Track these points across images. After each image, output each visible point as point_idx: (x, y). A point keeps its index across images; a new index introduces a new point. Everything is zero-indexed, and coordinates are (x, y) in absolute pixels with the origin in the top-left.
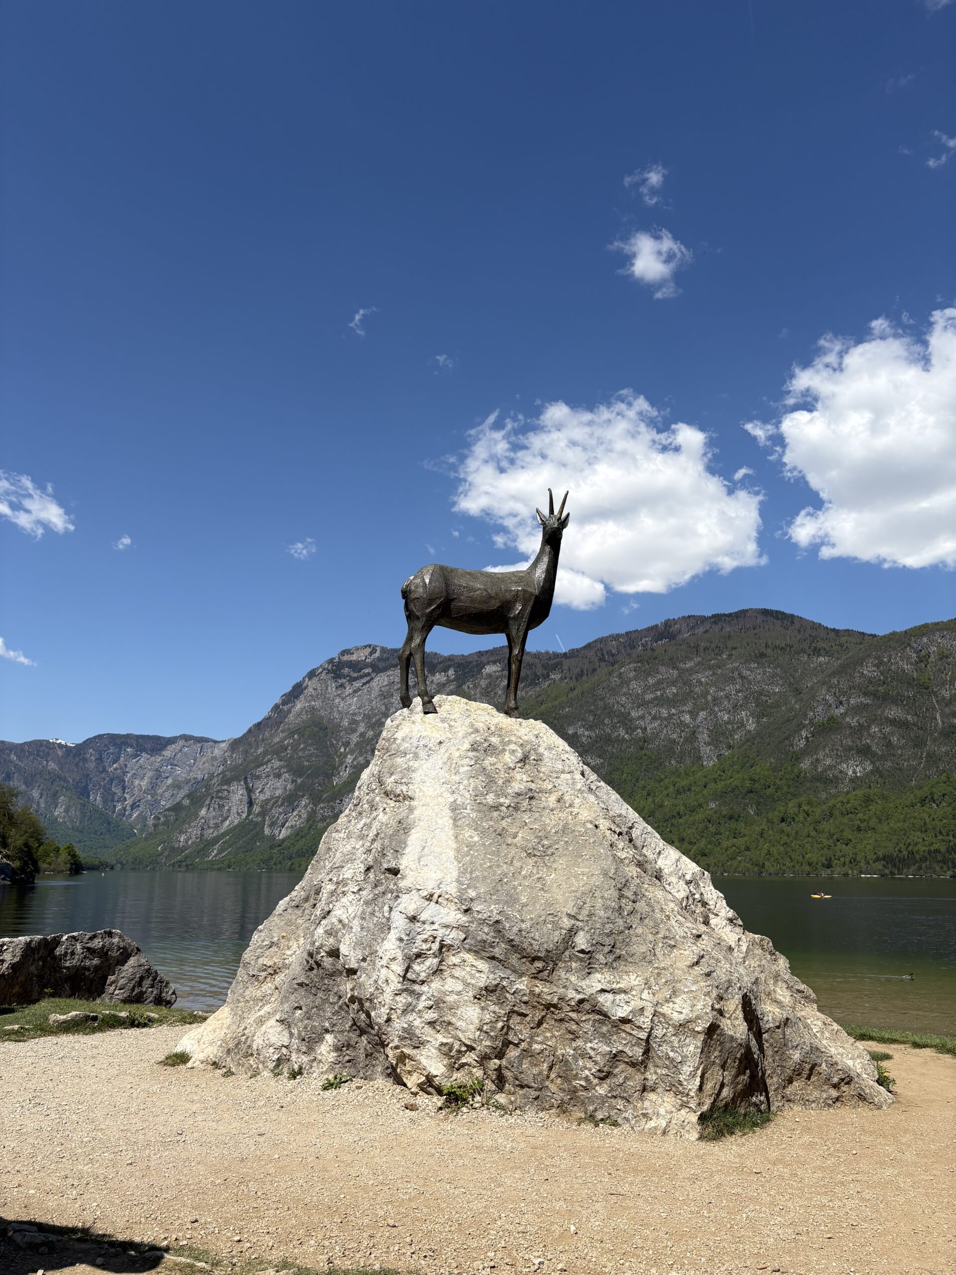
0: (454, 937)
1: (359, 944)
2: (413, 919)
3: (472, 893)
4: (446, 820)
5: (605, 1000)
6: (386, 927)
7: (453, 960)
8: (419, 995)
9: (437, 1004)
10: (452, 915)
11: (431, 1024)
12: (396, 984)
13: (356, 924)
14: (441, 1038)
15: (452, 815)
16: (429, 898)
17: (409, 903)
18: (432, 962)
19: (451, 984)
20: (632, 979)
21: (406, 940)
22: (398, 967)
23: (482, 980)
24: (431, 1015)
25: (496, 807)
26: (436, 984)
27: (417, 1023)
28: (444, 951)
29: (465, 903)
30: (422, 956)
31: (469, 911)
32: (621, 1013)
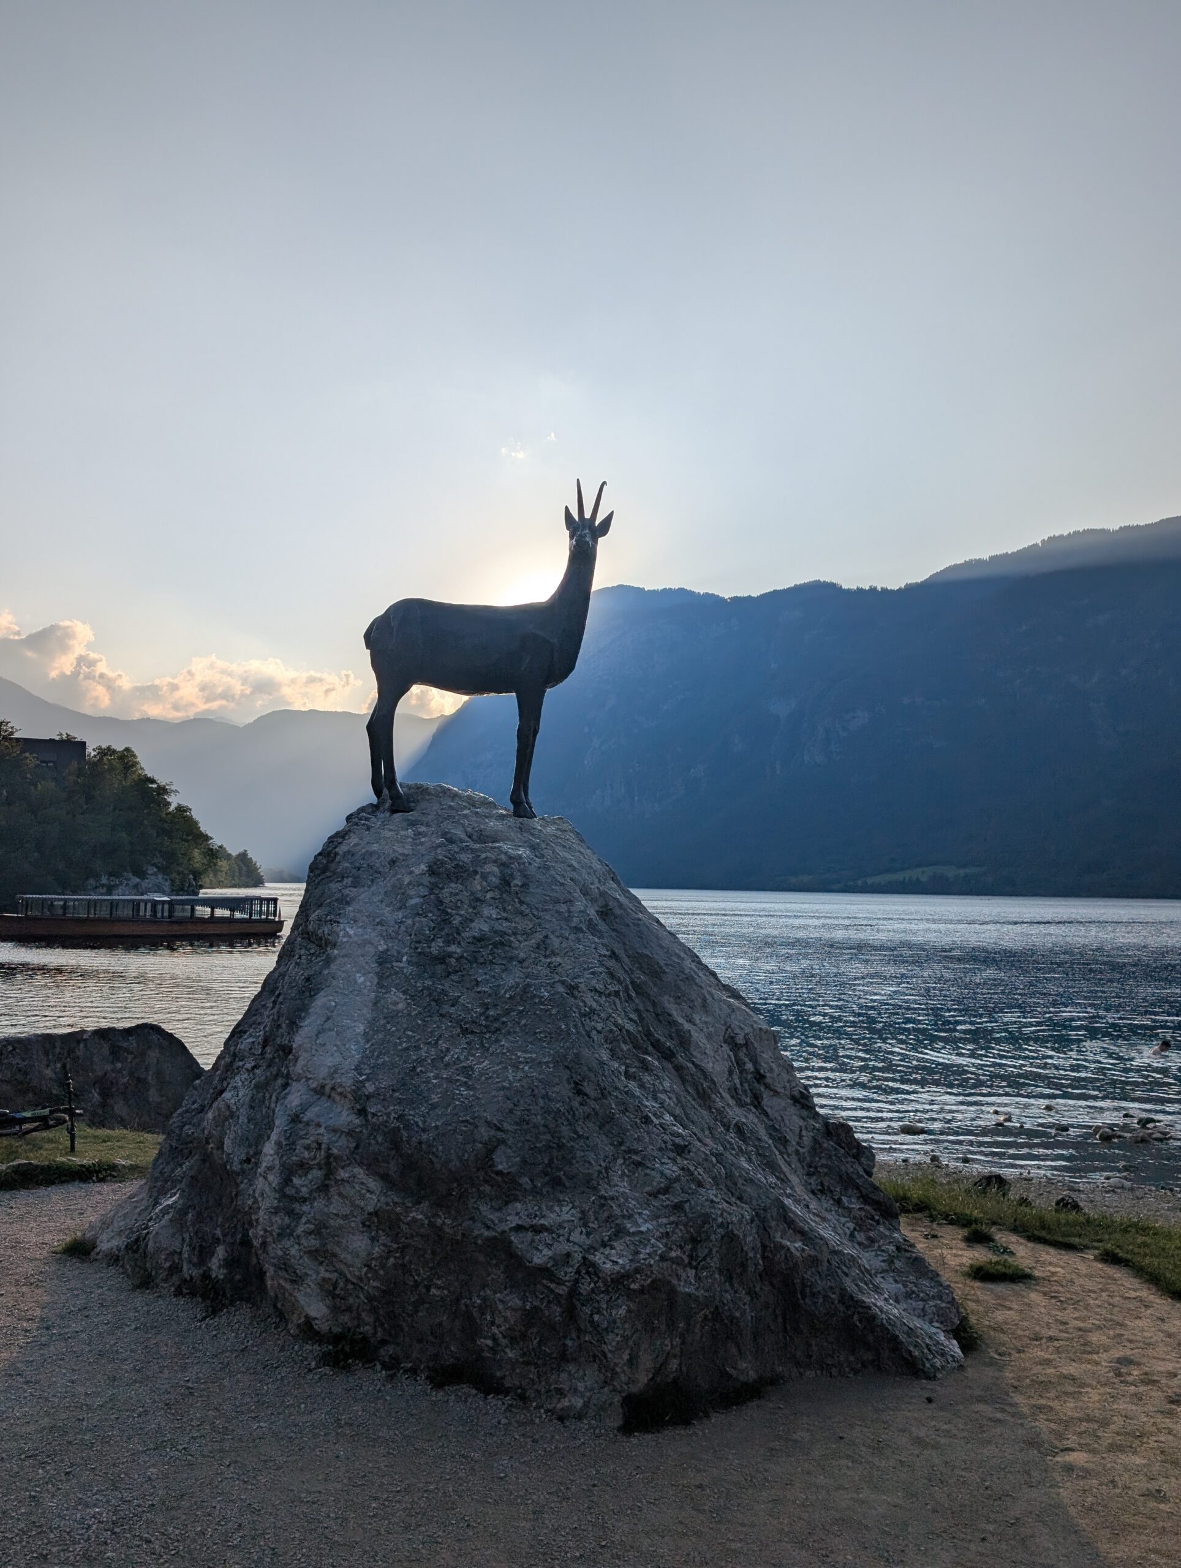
0: (341, 1146)
1: (243, 1140)
2: (297, 1114)
3: (370, 1088)
4: (368, 978)
5: (521, 1241)
6: (270, 1123)
7: (343, 1174)
8: (299, 1217)
9: (319, 1229)
10: (344, 1116)
12: (272, 1199)
13: (243, 1114)
14: (323, 1272)
15: (378, 969)
16: (320, 1091)
17: (295, 1097)
18: (316, 1174)
20: (561, 1212)
21: (287, 1146)
22: (274, 1179)
23: (375, 1204)
24: (313, 1242)
25: (442, 959)
26: (319, 1204)
28: (329, 1164)
29: (360, 1104)
30: (303, 1167)
31: (362, 1112)
32: (538, 1260)
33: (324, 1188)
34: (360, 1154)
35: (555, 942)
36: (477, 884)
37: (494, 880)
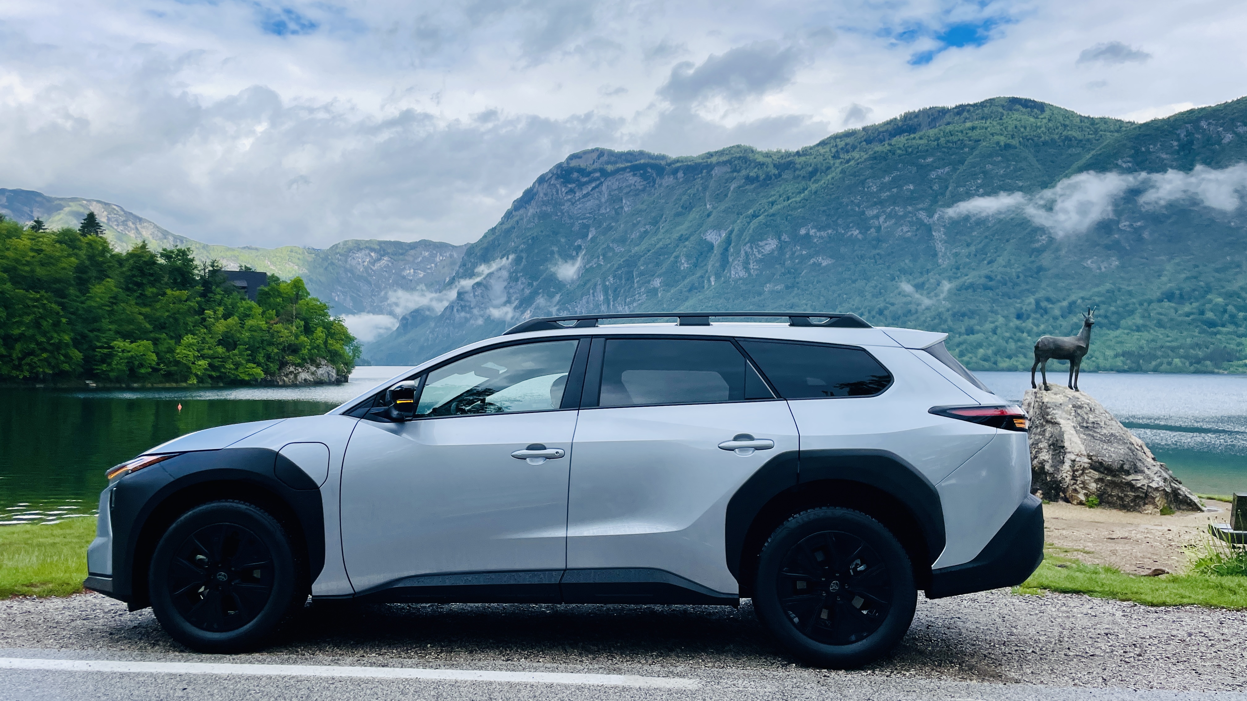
0: (1086, 465)
1: (1052, 466)
2: (1072, 460)
3: (1091, 454)
4: (1073, 432)
5: (1134, 482)
6: (1062, 462)
7: (1087, 471)
8: (1077, 480)
9: (1083, 483)
10: (1086, 460)
11: (1081, 488)
12: (1069, 478)
13: (1050, 461)
14: (1084, 491)
15: (1075, 429)
16: (1077, 455)
17: (1071, 456)
18: (1080, 472)
19: (1087, 478)
20: (1139, 477)
21: (1072, 467)
22: (1069, 473)
23: (1097, 477)
24: (1082, 486)
25: (1087, 427)
26: (1082, 478)
27: (1077, 487)
28: (1084, 469)
29: (1089, 457)
30: (1077, 470)
31: (1091, 459)
32: (1139, 485)
33: (1082, 474)
34: (1093, 467)
36: (1084, 409)
37: (1088, 408)
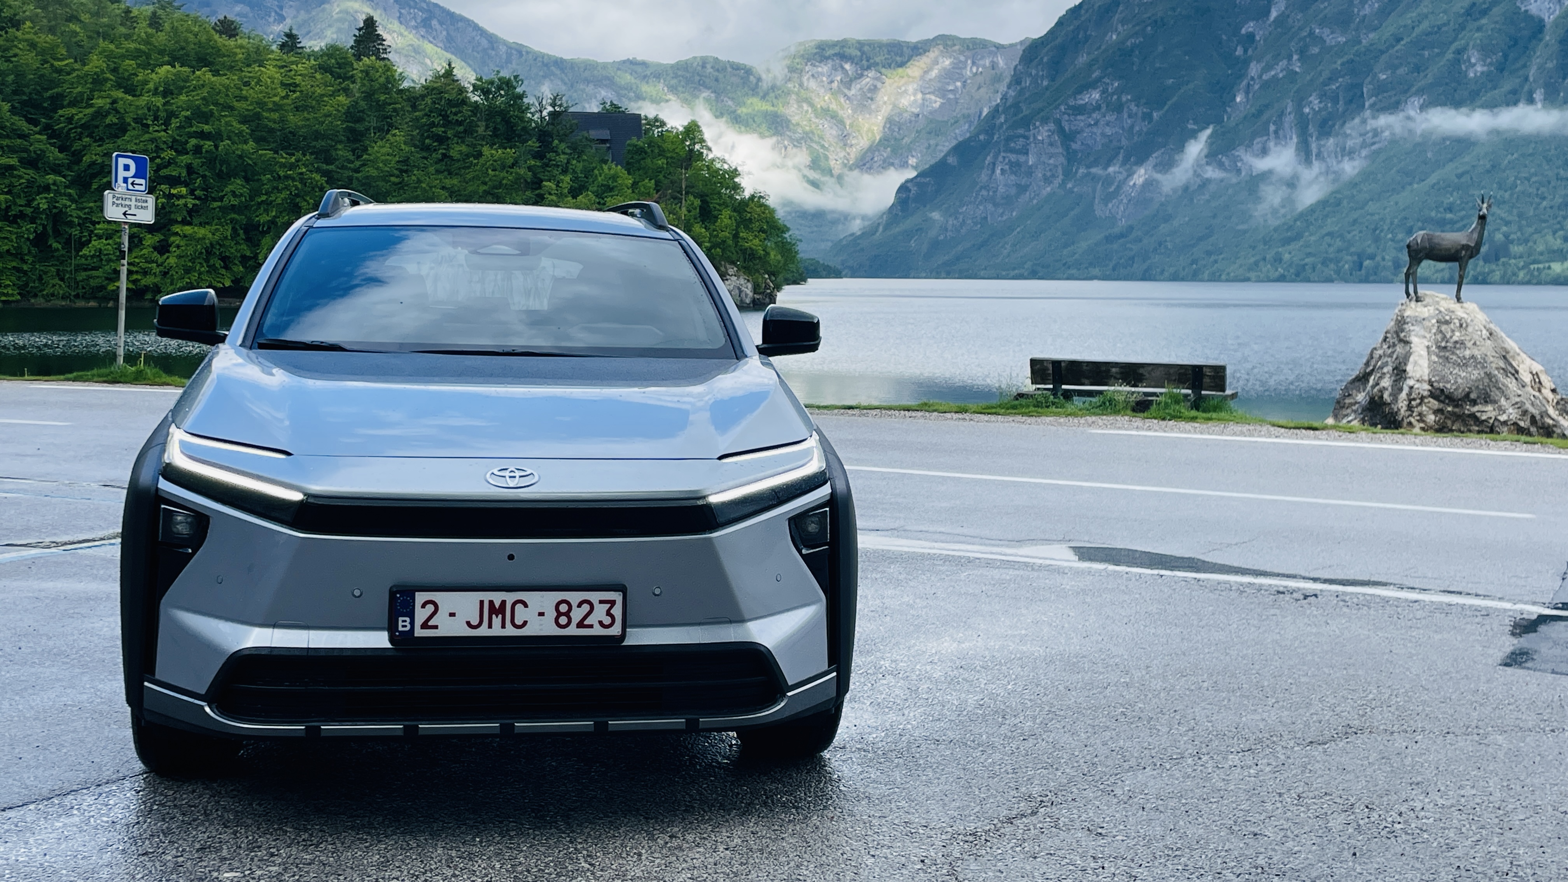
0: (1426, 393)
1: (1390, 395)
2: (1411, 388)
3: (1434, 380)
4: (1424, 353)
5: (1478, 414)
6: (1401, 390)
7: (1425, 401)
8: (1413, 412)
9: (1420, 414)
10: (1427, 387)
12: (1405, 408)
13: (1390, 389)
16: (1418, 381)
17: (1411, 382)
18: (1418, 401)
19: (1424, 408)
20: (1489, 408)
21: (1410, 394)
22: (1406, 403)
23: (1436, 407)
24: (1418, 418)
25: (1445, 348)
29: (1431, 383)
30: (1414, 399)
31: (1432, 386)
32: (1484, 418)
33: (1420, 404)
34: (1432, 395)
35: (1478, 343)
36: (1452, 326)
37: (1458, 325)
